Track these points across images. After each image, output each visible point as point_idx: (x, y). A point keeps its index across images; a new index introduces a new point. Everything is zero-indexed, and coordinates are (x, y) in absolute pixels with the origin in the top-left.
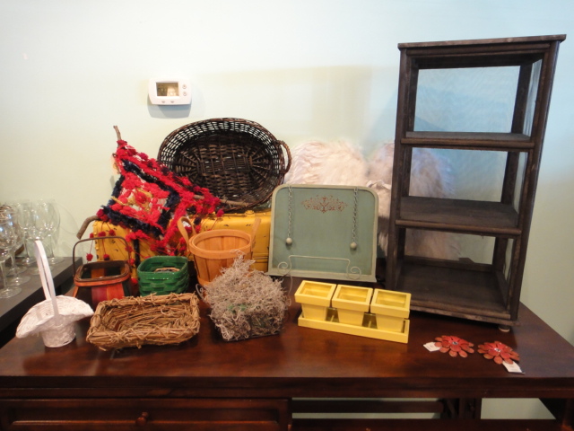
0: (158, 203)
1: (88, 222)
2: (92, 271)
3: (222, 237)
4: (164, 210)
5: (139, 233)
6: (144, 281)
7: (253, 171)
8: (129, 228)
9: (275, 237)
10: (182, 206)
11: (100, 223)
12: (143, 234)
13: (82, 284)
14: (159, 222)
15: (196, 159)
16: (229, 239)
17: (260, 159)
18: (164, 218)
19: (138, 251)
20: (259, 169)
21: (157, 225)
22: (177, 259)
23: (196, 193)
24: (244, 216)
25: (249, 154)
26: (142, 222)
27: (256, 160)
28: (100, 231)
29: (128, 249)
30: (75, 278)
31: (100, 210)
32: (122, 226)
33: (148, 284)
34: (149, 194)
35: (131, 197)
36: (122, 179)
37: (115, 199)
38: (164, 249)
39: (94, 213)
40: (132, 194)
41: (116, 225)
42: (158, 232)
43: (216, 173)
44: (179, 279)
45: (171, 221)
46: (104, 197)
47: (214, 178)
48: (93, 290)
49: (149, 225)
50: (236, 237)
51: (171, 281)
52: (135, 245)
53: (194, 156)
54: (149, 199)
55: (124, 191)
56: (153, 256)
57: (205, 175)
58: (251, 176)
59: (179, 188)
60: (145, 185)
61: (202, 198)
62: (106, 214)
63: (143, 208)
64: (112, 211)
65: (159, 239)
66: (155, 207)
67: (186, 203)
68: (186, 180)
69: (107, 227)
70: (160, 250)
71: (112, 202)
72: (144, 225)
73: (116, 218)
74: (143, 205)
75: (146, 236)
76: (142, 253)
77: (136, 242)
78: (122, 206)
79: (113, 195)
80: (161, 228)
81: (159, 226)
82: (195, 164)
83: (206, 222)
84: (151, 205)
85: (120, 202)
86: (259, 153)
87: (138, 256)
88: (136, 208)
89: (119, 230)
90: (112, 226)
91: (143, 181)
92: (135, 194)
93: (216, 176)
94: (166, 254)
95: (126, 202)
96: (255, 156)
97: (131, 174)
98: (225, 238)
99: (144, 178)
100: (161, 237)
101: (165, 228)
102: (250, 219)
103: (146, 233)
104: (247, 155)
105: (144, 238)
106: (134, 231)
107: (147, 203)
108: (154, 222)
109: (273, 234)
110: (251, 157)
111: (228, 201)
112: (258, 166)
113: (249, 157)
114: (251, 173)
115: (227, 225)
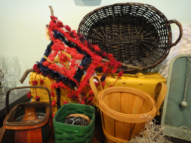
0: (75, 63)
1: (27, 73)
3: (121, 92)
4: (79, 69)
5: (61, 84)
7: (142, 45)
8: (54, 79)
10: (93, 66)
11: (34, 74)
12: (63, 85)
13: (8, 128)
14: (75, 77)
15: (103, 34)
16: (127, 94)
17: (148, 36)
18: (79, 74)
19: (59, 97)
20: (147, 44)
21: (73, 79)
23: (104, 58)
24: (137, 77)
25: (141, 32)
26: (63, 76)
27: (145, 37)
28: (34, 80)
30: (4, 122)
31: (35, 65)
32: (49, 78)
33: (61, 134)
34: (69, 56)
35: (57, 57)
36: (52, 43)
37: (46, 58)
38: (77, 97)
39: (31, 67)
40: (57, 55)
41: (45, 76)
42: (74, 85)
43: (116, 45)
45: (84, 76)
46: (38, 56)
47: (113, 48)
48: (16, 133)
49: (68, 78)
50: (132, 94)
52: (57, 91)
53: (102, 33)
54: (69, 59)
55: (53, 52)
56: (70, 102)
57: (107, 45)
58: (140, 48)
59: (91, 53)
60: (67, 49)
61: (108, 61)
62: (39, 68)
63: (65, 66)
64: (43, 66)
65: (74, 90)
66: (73, 65)
67: (95, 64)
68: (96, 47)
69: (39, 77)
70: (74, 98)
71: (44, 60)
72: (64, 78)
73: (45, 71)
74: (65, 64)
75: (65, 86)
76: (62, 97)
77: (58, 90)
78: (50, 63)
79: (44, 55)
80: (76, 82)
81: (75, 80)
82: (102, 38)
83: (110, 80)
84: (70, 63)
85: (48, 60)
86: (147, 32)
87: (59, 100)
88: (60, 65)
89: (47, 80)
90: (42, 77)
91: (66, 46)
92: (59, 55)
93: (115, 47)
94: (78, 101)
95: (53, 60)
96: (145, 34)
97: (58, 40)
98: (123, 94)
99: (67, 43)
100: (75, 88)
101: (79, 82)
102: (141, 80)
103: (65, 84)
104: (139, 33)
105: (63, 88)
106: (57, 82)
107: (67, 62)
108: (72, 77)
109: (168, 96)
110: (142, 34)
111: (127, 65)
112: (147, 42)
113: (140, 34)
114: (141, 46)
115: (124, 83)
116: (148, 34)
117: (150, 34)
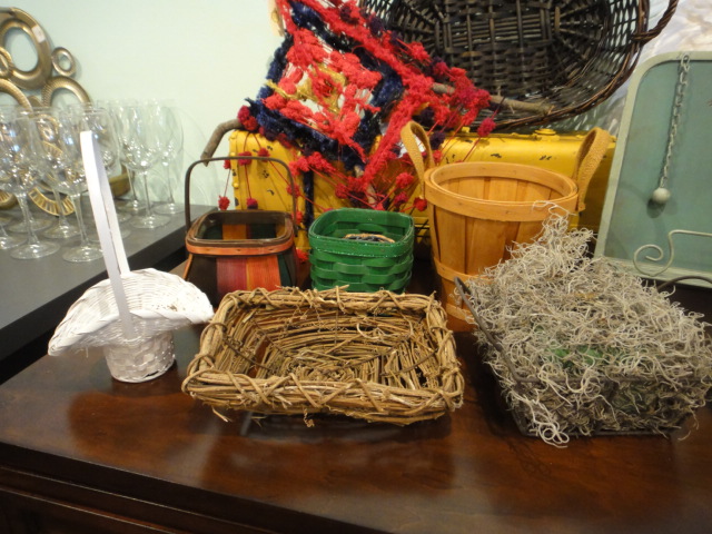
0: (357, 96)
1: (222, 132)
2: (224, 227)
3: (488, 179)
4: (368, 113)
5: (315, 158)
6: (323, 258)
7: (557, 43)
8: (297, 147)
9: (621, 184)
10: (406, 105)
11: (242, 136)
12: (323, 162)
13: (199, 250)
14: (356, 138)
15: (436, 16)
16: (503, 183)
17: (577, 15)
18: (367, 131)
19: (310, 195)
20: (573, 38)
21: (350, 142)
22: (390, 218)
23: (437, 79)
24: (536, 139)
25: (555, 3)
26: (322, 136)
27: (567, 18)
28: (241, 151)
29: (293, 191)
30: (187, 238)
31: (243, 109)
32: (283, 144)
33: (330, 264)
34: (339, 78)
35: (304, 84)
36: (288, 44)
37: (273, 86)
38: (363, 195)
39: (232, 115)
40: (306, 76)
41: (271, 139)
42: (352, 159)
43: (475, 47)
44: (398, 260)
45: (378, 138)
46: (250, 83)
47: (467, 59)
48: (220, 265)
49: (336, 142)
50: (519, 180)
51: (379, 263)
52: (305, 183)
53: (432, 9)
54: (339, 86)
55: (291, 69)
56: (338, 207)
57: (448, 50)
58: (551, 55)
59: (402, 68)
60: (333, 58)
61: (452, 90)
62: (256, 117)
63: (326, 106)
64: (265, 109)
65: (354, 174)
66: (350, 105)
67: (414, 99)
68: (417, 49)
69: (255, 142)
70: (356, 198)
71: (267, 92)
72: (326, 141)
73: (272, 125)
74: (327, 101)
75: (328, 166)
76: (318, 201)
77: (308, 177)
78: (286, 101)
79: (268, 78)
80: (361, 150)
81: (357, 145)
82: (433, 27)
83: (453, 146)
84: (341, 101)
85: (281, 91)
87: (310, 206)
88: (312, 106)
89: (277, 149)
90: (264, 143)
91: (328, 50)
92: (311, 75)
93: (473, 54)
94: (367, 206)
95: (294, 91)
96: (568, 7)
97: (305, 32)
98: (493, 182)
99: (331, 41)
100: (358, 170)
101: (368, 151)
103: (329, 160)
104: (549, 6)
105: (324, 171)
106: (306, 155)
107: (334, 96)
108: (348, 138)
109: (618, 178)
110: (557, 9)
111: (506, 100)
112: (572, 32)
113: (553, 9)
114: (554, 47)
115: (497, 155)
116: (577, 9)
117: (584, 6)
